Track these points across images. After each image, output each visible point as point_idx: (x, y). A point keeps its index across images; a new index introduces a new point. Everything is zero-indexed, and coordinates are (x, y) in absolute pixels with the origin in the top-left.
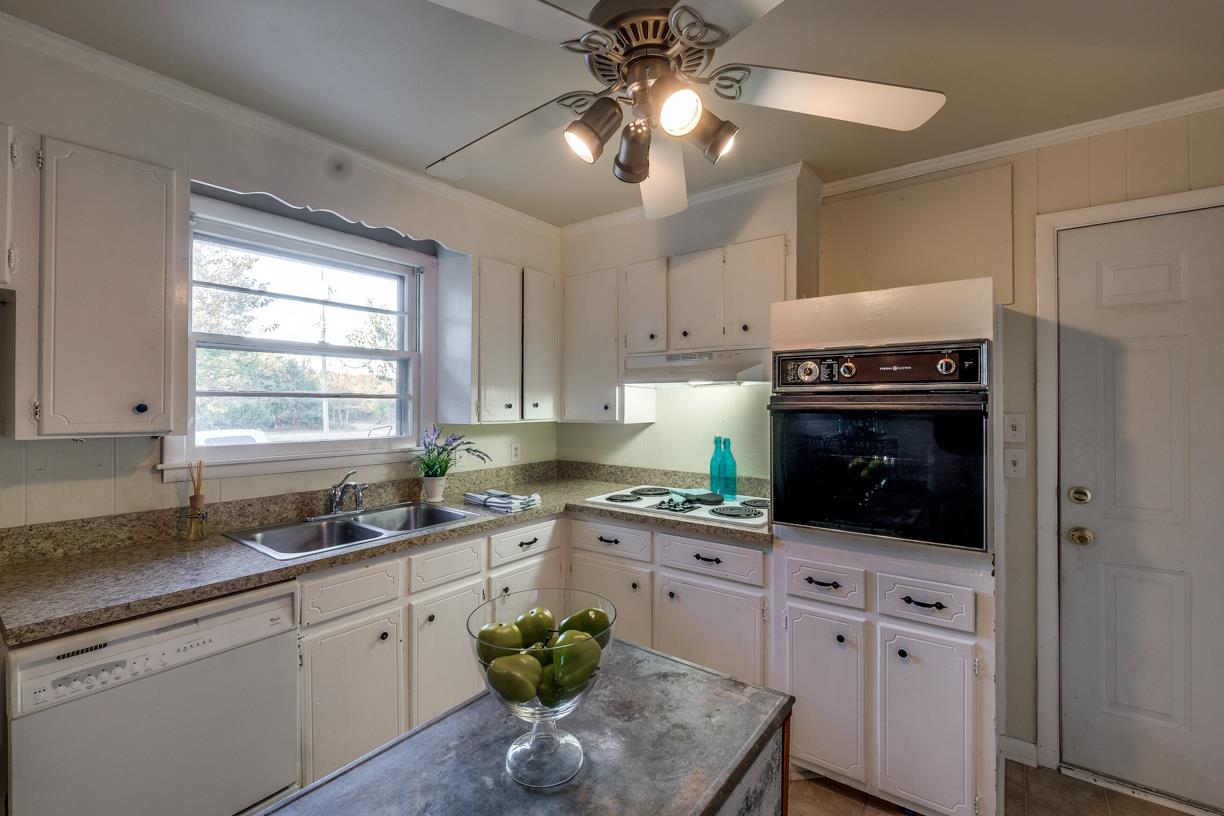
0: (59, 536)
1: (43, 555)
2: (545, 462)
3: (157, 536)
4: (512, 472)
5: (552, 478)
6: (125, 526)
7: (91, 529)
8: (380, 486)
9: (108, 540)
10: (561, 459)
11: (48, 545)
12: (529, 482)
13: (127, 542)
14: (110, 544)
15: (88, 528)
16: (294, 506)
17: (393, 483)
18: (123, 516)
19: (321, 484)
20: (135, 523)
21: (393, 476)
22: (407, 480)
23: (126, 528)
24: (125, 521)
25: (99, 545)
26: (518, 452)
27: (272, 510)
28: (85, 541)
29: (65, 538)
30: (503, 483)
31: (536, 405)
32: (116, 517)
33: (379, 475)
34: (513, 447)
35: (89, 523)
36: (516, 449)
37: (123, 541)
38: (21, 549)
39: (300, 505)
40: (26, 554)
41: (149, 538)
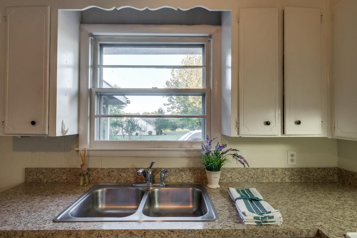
0: (45, 174)
1: (41, 180)
2: (324, 169)
3: (76, 180)
4: (287, 173)
5: (332, 182)
6: (65, 173)
7: (54, 173)
8: (182, 170)
9: (59, 178)
10: (341, 167)
11: (42, 177)
12: (306, 183)
13: (66, 181)
14: (60, 180)
15: (53, 172)
16: (133, 175)
17: (190, 169)
18: (65, 169)
19: (142, 165)
20: (68, 172)
21: (191, 165)
22: (199, 168)
23: (65, 174)
24: (65, 171)
25: (57, 180)
26: (294, 158)
27: (122, 175)
28: (53, 177)
29: (47, 175)
30: (279, 180)
31: (299, 123)
32: (62, 169)
33: (183, 163)
34: (290, 153)
35: (54, 170)
36: (292, 156)
37: (64, 179)
38: (35, 177)
39: (136, 175)
40: (36, 179)
41: (73, 180)
